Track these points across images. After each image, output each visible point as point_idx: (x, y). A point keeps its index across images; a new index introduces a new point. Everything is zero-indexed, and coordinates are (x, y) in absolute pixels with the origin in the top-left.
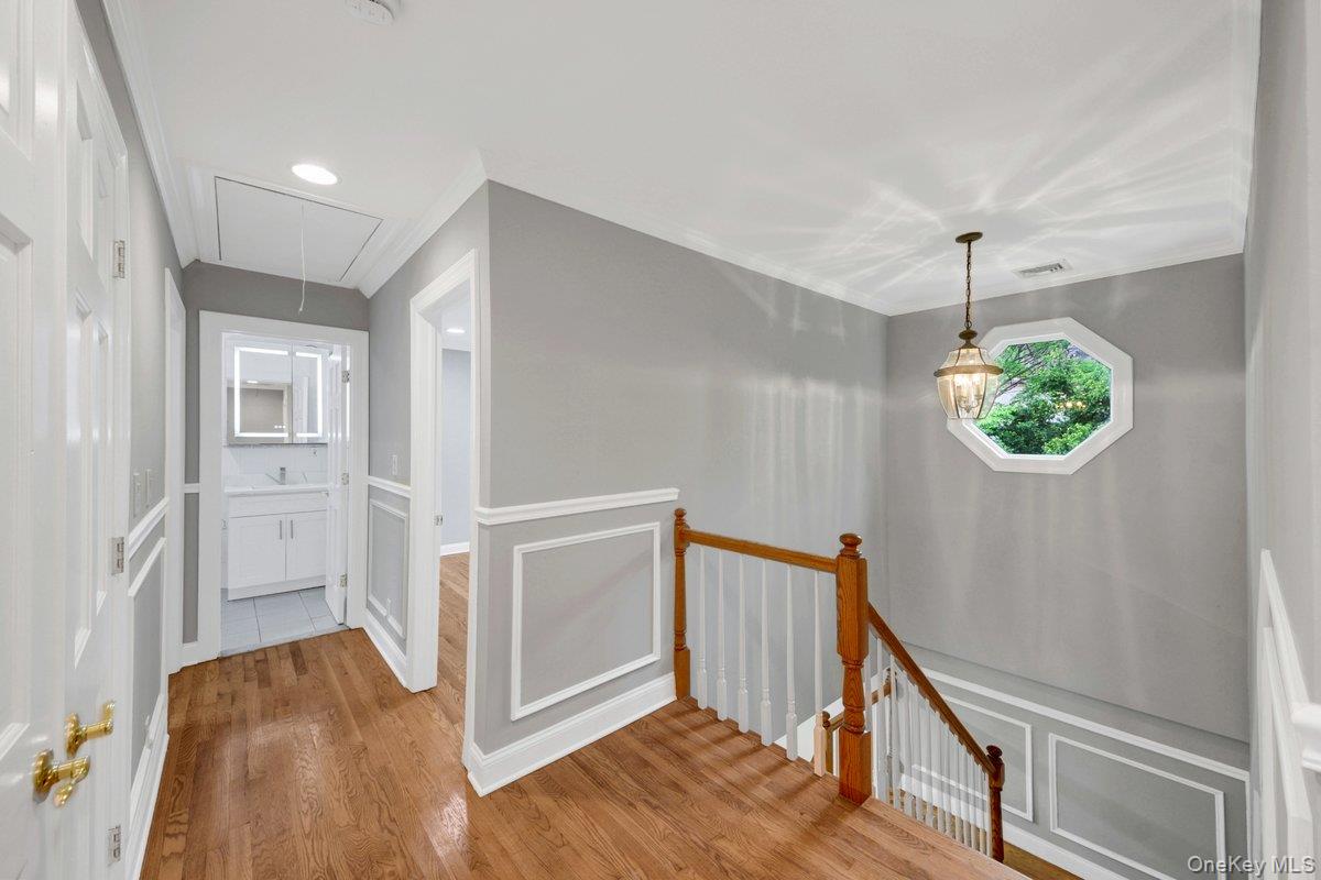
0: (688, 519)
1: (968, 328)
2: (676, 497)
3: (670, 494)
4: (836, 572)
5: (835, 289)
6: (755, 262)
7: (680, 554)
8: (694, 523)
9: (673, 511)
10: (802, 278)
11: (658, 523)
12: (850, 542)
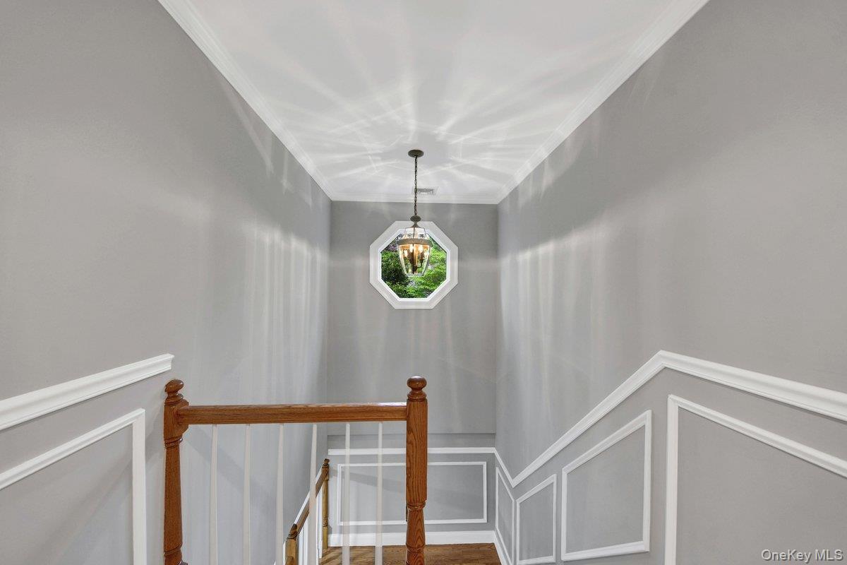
0: (186, 394)
1: (416, 214)
2: (168, 367)
3: (160, 365)
4: (407, 419)
5: (308, 162)
6: (260, 104)
7: (172, 444)
8: (193, 396)
9: (163, 386)
10: (291, 143)
11: (141, 411)
12: (417, 387)
